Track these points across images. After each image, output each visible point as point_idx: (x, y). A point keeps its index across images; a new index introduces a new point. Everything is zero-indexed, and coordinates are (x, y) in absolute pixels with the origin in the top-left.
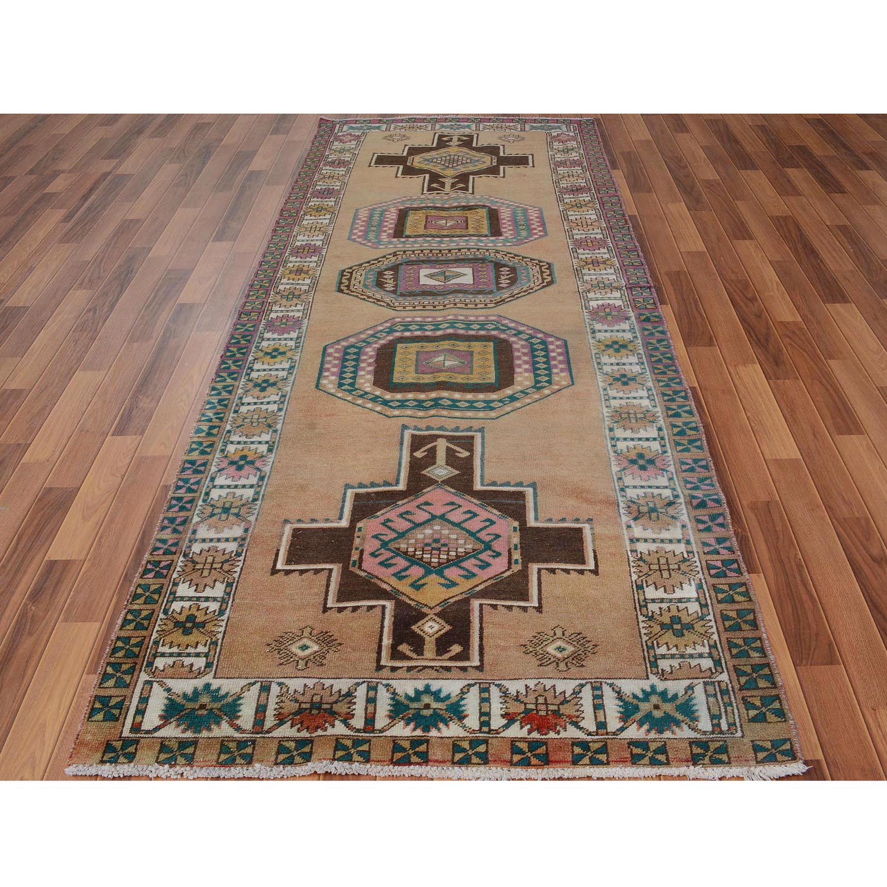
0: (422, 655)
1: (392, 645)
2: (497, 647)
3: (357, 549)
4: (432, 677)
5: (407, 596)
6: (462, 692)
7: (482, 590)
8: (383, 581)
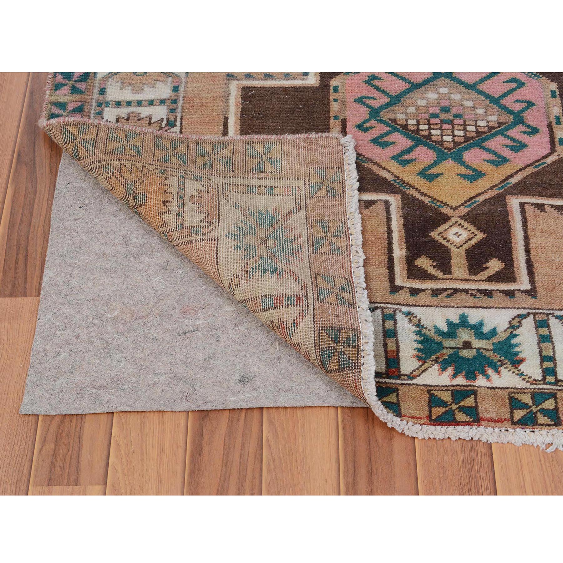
0: (450, 273)
1: (407, 258)
2: (551, 263)
3: (336, 118)
4: (468, 305)
5: (417, 189)
6: (512, 327)
7: (519, 182)
8: (381, 167)
